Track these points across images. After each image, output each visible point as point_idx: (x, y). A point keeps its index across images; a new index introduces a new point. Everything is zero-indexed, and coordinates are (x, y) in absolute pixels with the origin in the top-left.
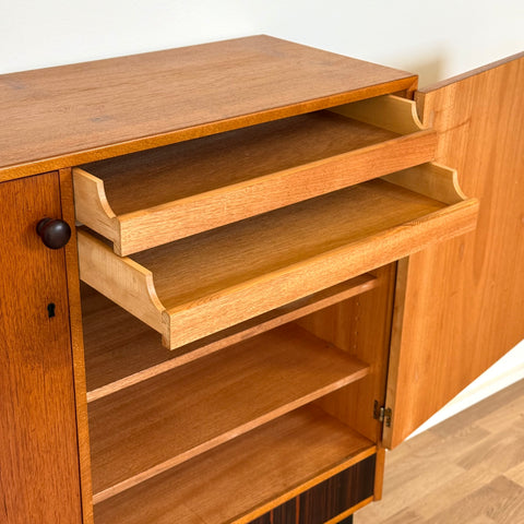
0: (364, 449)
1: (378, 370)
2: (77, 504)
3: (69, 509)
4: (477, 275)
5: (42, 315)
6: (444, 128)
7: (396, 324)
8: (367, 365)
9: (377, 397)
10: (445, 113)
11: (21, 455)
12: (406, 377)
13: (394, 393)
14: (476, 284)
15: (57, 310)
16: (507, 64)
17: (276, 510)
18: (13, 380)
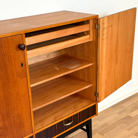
0: (93, 103)
1: (95, 84)
2: (29, 109)
3: (28, 111)
4: (116, 63)
5: (20, 66)
6: (105, 27)
7: (98, 73)
8: (93, 83)
9: (95, 91)
10: (105, 23)
11: (17, 97)
12: (101, 85)
13: (99, 89)
14: (116, 65)
15: (23, 65)
16: (119, 13)
17: (73, 116)
18: (15, 80)
